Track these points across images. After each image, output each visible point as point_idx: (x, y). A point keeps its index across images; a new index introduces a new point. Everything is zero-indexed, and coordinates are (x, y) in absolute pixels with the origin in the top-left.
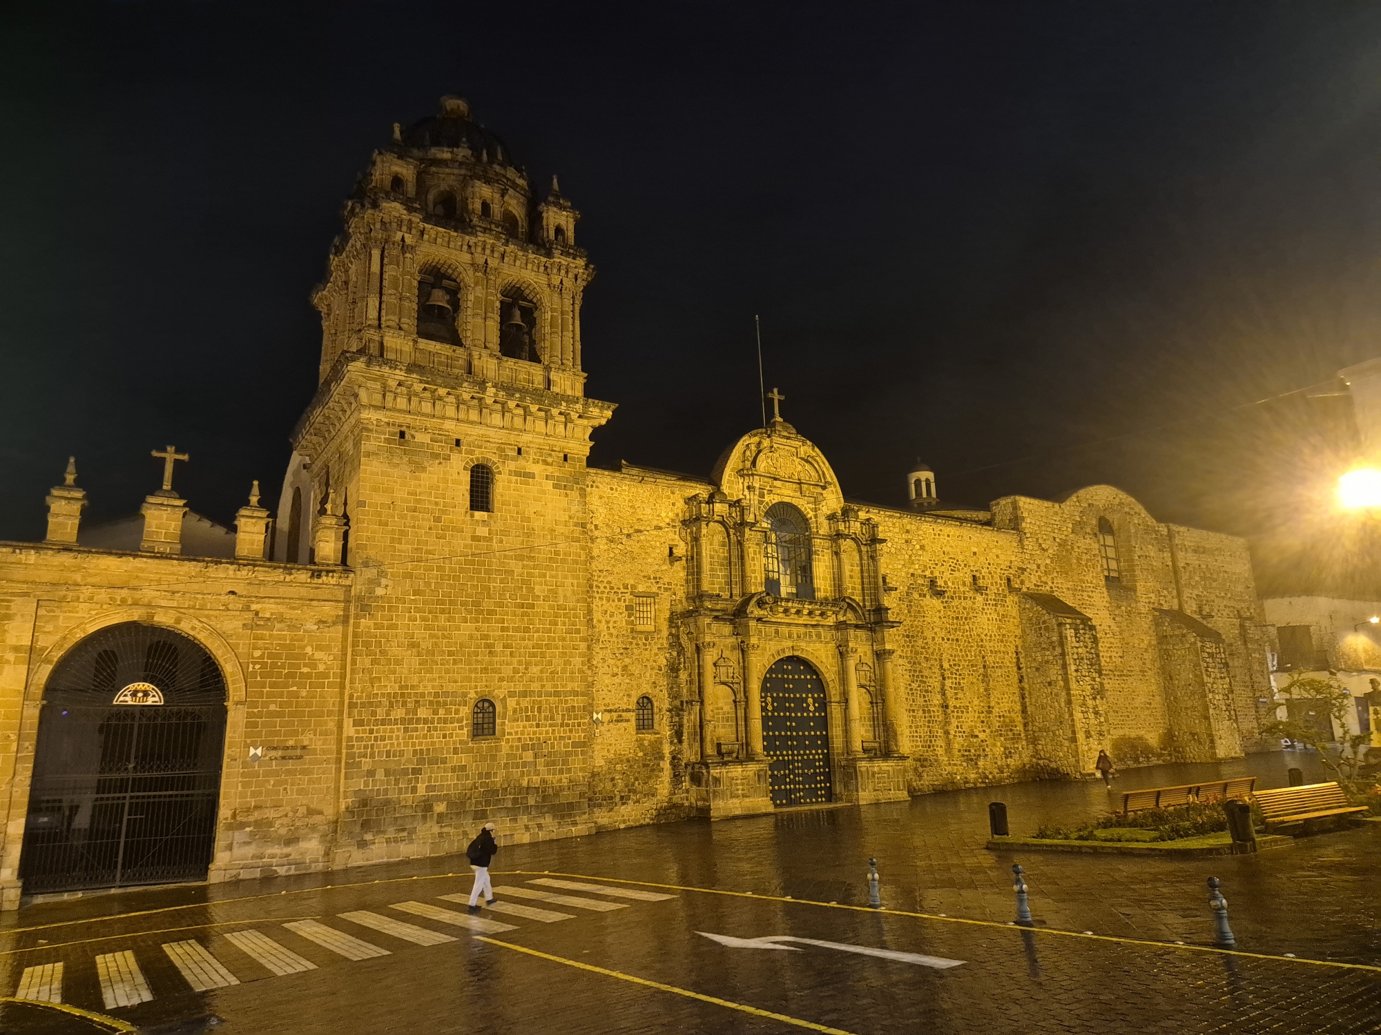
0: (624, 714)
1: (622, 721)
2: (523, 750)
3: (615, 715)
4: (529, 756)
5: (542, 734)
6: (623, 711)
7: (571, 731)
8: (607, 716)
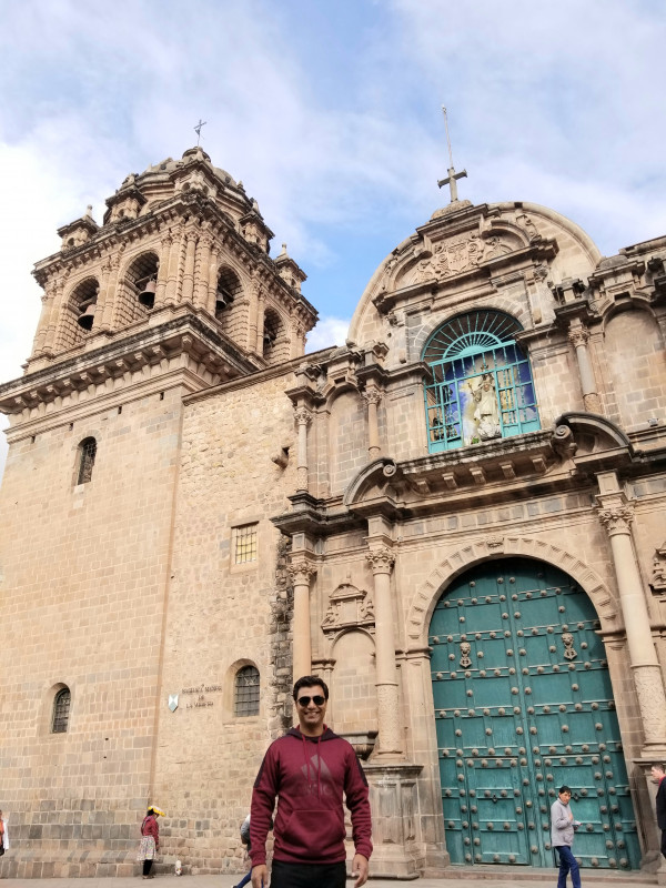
0: (207, 696)
1: (204, 705)
2: (85, 750)
3: (196, 697)
4: (88, 759)
5: (103, 728)
6: (207, 690)
7: (135, 723)
8: (187, 700)
